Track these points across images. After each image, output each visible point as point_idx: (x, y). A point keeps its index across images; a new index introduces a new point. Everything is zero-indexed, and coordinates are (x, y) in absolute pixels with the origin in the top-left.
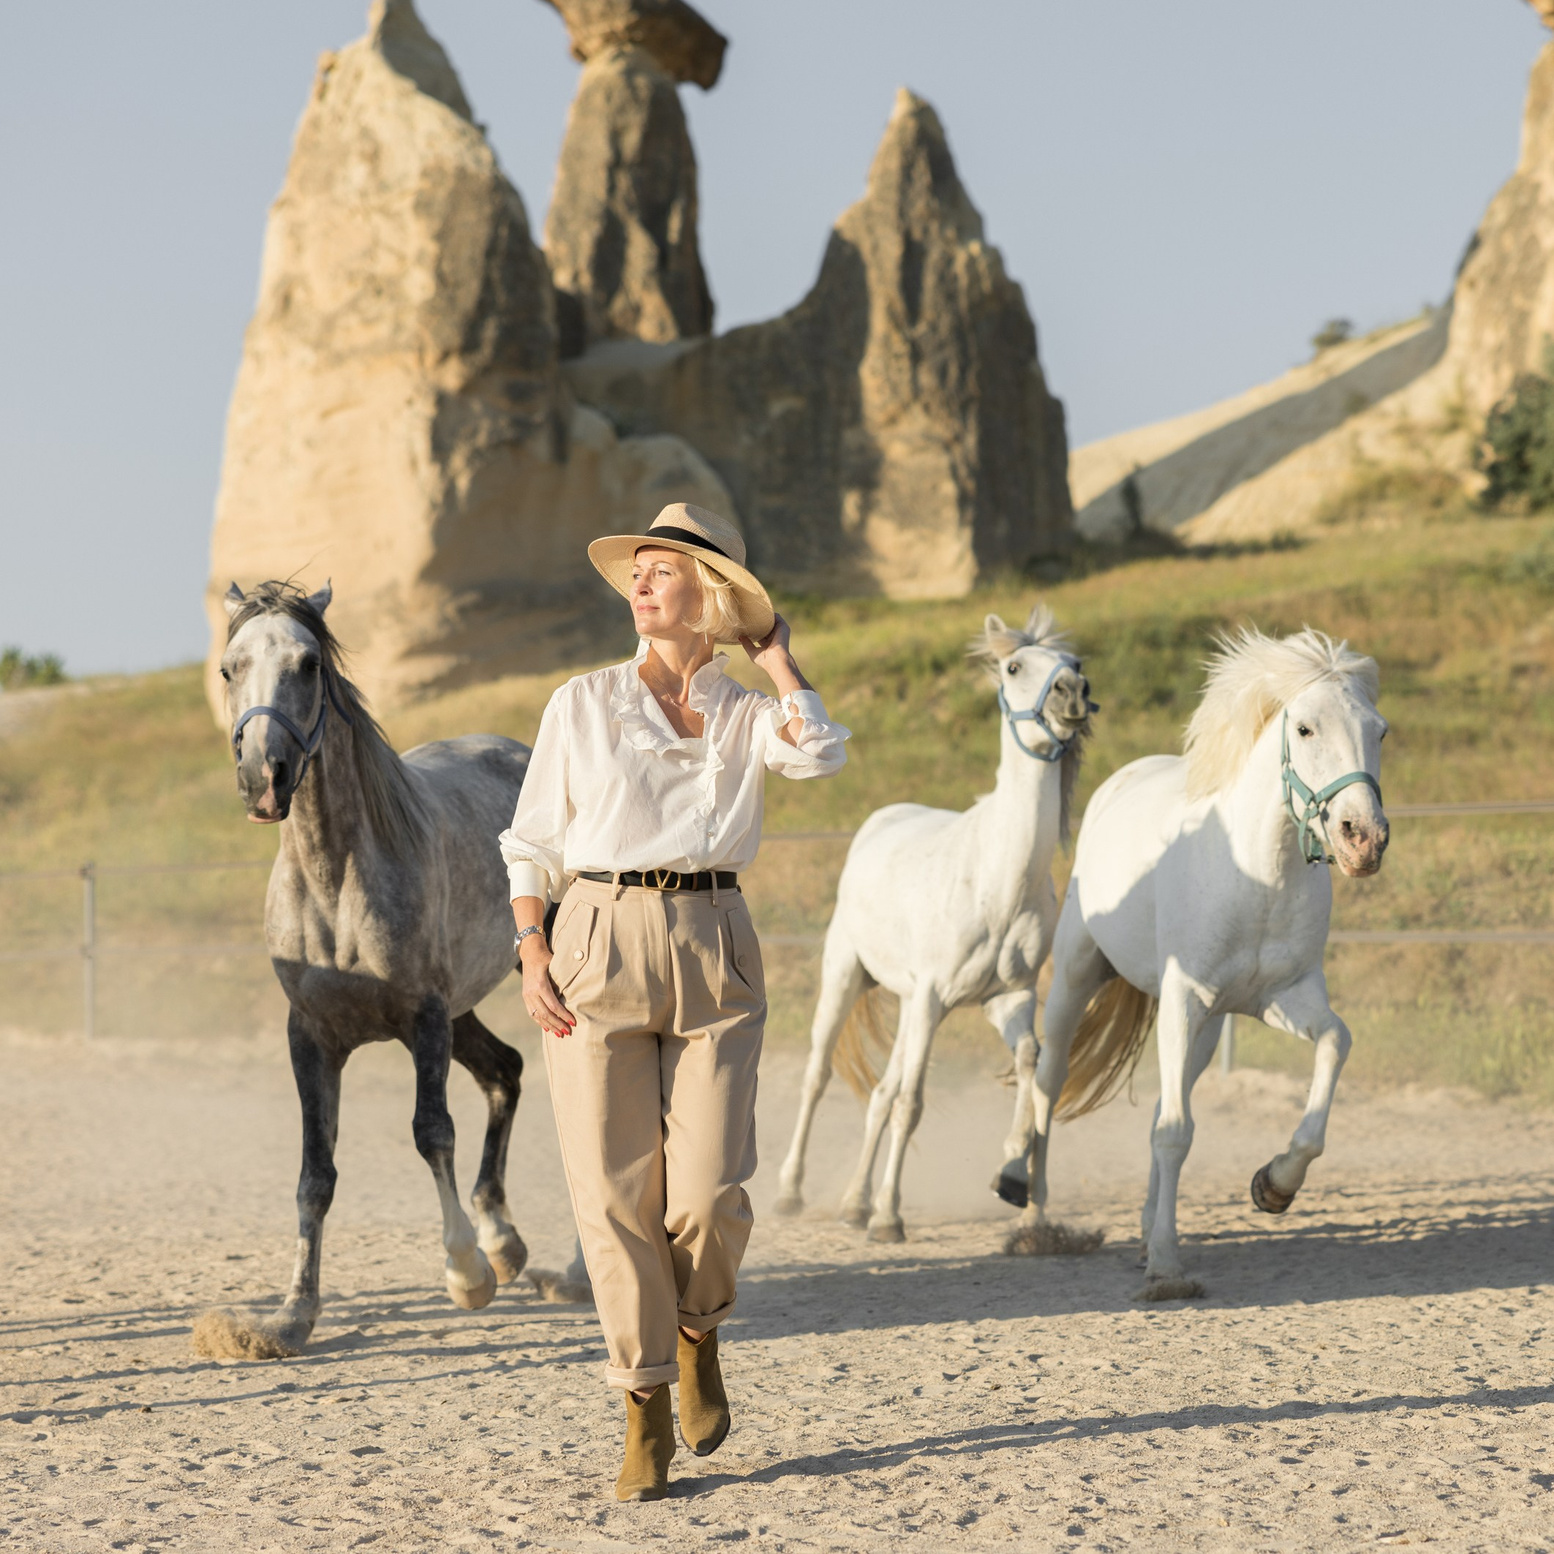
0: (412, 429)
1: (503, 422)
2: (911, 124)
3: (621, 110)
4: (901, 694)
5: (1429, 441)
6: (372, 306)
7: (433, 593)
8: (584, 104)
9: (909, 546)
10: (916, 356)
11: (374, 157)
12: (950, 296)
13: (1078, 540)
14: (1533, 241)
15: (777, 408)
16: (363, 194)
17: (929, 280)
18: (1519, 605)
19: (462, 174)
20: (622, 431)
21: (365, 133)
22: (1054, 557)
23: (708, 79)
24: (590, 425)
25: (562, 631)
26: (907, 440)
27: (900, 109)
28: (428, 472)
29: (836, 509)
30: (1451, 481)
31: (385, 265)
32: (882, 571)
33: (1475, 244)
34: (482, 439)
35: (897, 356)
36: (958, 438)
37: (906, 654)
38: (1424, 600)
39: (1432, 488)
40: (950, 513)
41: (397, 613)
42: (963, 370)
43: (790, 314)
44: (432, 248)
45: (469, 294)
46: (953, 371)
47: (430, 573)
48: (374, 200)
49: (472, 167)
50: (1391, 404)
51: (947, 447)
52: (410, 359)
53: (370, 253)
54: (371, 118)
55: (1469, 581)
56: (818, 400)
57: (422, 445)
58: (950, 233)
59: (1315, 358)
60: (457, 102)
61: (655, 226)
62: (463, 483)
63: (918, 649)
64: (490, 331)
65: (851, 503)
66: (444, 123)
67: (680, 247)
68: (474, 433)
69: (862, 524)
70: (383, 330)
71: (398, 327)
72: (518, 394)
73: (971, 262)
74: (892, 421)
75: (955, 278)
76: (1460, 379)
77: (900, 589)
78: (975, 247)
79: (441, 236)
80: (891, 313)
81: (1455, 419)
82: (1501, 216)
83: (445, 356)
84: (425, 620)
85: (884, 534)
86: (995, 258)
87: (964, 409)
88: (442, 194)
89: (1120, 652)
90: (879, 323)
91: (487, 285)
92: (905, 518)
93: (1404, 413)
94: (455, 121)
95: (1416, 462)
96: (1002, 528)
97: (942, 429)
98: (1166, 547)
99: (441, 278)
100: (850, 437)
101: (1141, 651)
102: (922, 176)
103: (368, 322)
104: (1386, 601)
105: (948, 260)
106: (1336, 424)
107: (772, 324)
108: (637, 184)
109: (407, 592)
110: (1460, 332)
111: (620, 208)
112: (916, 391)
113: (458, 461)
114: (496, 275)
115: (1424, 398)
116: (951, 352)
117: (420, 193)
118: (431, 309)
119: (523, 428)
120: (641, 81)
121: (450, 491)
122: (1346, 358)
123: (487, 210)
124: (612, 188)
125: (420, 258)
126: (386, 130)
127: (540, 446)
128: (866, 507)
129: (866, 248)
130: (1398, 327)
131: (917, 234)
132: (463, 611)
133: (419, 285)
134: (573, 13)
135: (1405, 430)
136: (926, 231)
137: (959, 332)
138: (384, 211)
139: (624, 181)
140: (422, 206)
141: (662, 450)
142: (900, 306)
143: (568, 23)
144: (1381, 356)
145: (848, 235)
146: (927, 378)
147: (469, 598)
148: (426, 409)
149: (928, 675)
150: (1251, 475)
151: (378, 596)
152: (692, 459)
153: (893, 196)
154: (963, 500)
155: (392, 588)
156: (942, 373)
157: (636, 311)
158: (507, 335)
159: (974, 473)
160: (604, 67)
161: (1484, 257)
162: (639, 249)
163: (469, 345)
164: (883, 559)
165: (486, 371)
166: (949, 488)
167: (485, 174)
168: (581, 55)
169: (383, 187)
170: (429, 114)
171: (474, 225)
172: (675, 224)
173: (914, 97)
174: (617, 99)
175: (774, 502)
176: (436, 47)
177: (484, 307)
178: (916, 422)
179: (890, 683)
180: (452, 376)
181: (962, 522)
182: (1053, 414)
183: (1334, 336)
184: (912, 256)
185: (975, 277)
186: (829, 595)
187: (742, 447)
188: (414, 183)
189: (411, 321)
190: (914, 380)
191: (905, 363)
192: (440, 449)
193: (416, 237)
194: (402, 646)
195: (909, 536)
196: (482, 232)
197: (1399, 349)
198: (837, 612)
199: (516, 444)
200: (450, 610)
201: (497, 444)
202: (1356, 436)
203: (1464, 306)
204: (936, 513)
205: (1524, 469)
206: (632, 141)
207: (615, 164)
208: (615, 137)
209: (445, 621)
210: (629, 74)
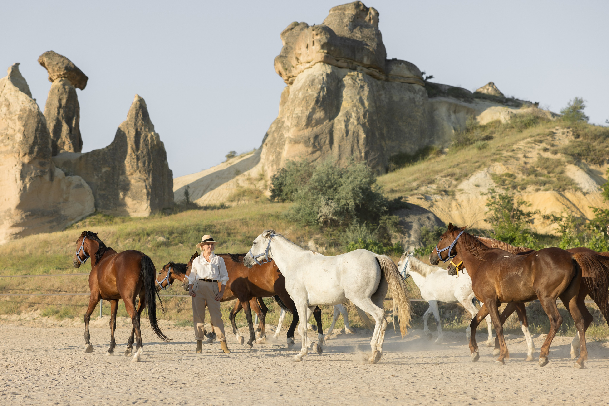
0: (16, 172)
1: (38, 171)
2: (138, 103)
3: (62, 94)
4: (139, 241)
5: (255, 182)
6: (7, 142)
7: (19, 212)
8: (52, 92)
9: (135, 204)
10: (138, 159)
11: (8, 106)
12: (147, 145)
13: (175, 204)
14: (282, 135)
15: (104, 170)
16: (5, 114)
17: (142, 141)
18: (283, 224)
19: (30, 111)
20: (66, 174)
21: (6, 100)
22: (169, 208)
23: (82, 88)
24: (59, 173)
25: (50, 222)
26: (135, 179)
27: (136, 99)
28: (19, 182)
29: (118, 195)
30: (261, 192)
31: (10, 132)
32: (129, 210)
33: (267, 135)
34: (33, 175)
35: (134, 159)
36: (147, 179)
37: (140, 231)
38: (261, 223)
39: (256, 194)
40: (145, 197)
41: (10, 216)
42: (149, 163)
43: (107, 147)
44: (22, 128)
45: (31, 140)
46: (147, 163)
47: (18, 207)
48: (8, 116)
49: (33, 110)
50: (246, 173)
51: (145, 181)
52: (16, 155)
53: (7, 129)
54: (8, 96)
55: (271, 218)
56: (114, 168)
57: (18, 176)
58: (147, 130)
59: (227, 161)
60: (29, 93)
61: (69, 123)
62: (28, 185)
63: (143, 230)
64: (36, 149)
65: (121, 195)
66: (26, 98)
67: (75, 128)
68: (32, 173)
69: (124, 198)
70: (9, 148)
71: (13, 147)
72: (42, 164)
73: (152, 136)
74: (132, 174)
75: (148, 140)
76: (263, 167)
77: (133, 215)
78: (153, 133)
79: (24, 126)
80: (132, 149)
81: (262, 177)
82: (274, 129)
83: (25, 155)
84: (17, 218)
85: (129, 201)
86: (157, 136)
87: (149, 172)
88: (25, 115)
89: (191, 232)
90: (129, 151)
91: (36, 138)
92: (134, 198)
93: (249, 175)
94: (28, 98)
95: (252, 187)
96: (157, 201)
97: (143, 177)
98: (195, 207)
99: (24, 136)
100: (121, 178)
101: (196, 233)
102: (141, 116)
103: (5, 146)
104: (252, 222)
105: (147, 136)
106: (233, 178)
107: (103, 149)
108: (65, 112)
109: (13, 212)
110: (263, 156)
111: (61, 118)
112: (138, 167)
113: (27, 180)
114: (38, 135)
115: (254, 172)
116: (146, 158)
117: (20, 115)
118: (22, 143)
119: (43, 172)
120: (66, 87)
121: (25, 187)
122: (235, 161)
123: (36, 120)
124: (59, 113)
125: (19, 131)
126: (11, 99)
127: (47, 177)
128: (125, 195)
129: (126, 132)
130: (248, 154)
131: (139, 130)
132: (26, 216)
133: (19, 137)
134: (50, 70)
135: (249, 179)
136: (141, 129)
137: (148, 153)
138: (10, 119)
139: (62, 111)
140: (20, 118)
141: (76, 179)
142: (134, 147)
143: (49, 72)
144: (243, 161)
145: (122, 129)
146: (140, 164)
147: (28, 213)
148: (20, 167)
149: (146, 237)
150: (212, 189)
151: (5, 212)
152: (83, 181)
153: (134, 120)
154: (148, 194)
155: (9, 210)
156: (144, 164)
157: (64, 143)
158: (40, 150)
159: (151, 187)
160: (57, 83)
161: (269, 138)
162: (65, 128)
163: (31, 152)
164: (128, 207)
165: (35, 158)
166: (145, 191)
167: (36, 111)
168: (52, 80)
169: (10, 113)
170: (22, 96)
171: (33, 124)
172: (74, 122)
173: (139, 97)
174: (60, 91)
175: (103, 192)
176: (24, 80)
177: (35, 143)
178: (137, 175)
179: (137, 238)
180: (26, 160)
181: (148, 200)
182: (170, 173)
183: (231, 155)
184: (138, 135)
185: (152, 141)
186: (115, 216)
187: (95, 179)
188: (18, 113)
189: (17, 146)
190: (137, 164)
191: (135, 161)
192: (23, 177)
193: (19, 125)
194: (12, 224)
195: (135, 202)
196: (35, 125)
197: (248, 159)
198: (117, 220)
199: (41, 176)
200: (23, 216)
201: (36, 177)
202: (237, 180)
203: (264, 150)
204: (142, 197)
205: (281, 191)
206: (64, 102)
207: (60, 107)
208: (60, 100)
209: (22, 218)
210: (64, 85)
